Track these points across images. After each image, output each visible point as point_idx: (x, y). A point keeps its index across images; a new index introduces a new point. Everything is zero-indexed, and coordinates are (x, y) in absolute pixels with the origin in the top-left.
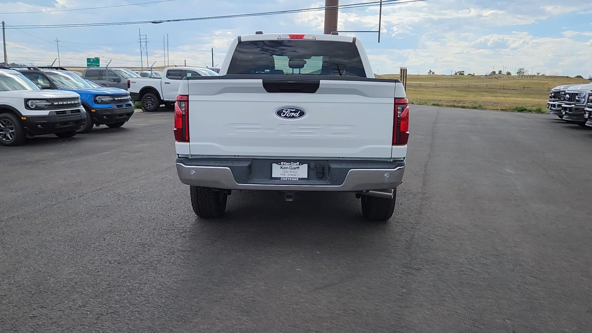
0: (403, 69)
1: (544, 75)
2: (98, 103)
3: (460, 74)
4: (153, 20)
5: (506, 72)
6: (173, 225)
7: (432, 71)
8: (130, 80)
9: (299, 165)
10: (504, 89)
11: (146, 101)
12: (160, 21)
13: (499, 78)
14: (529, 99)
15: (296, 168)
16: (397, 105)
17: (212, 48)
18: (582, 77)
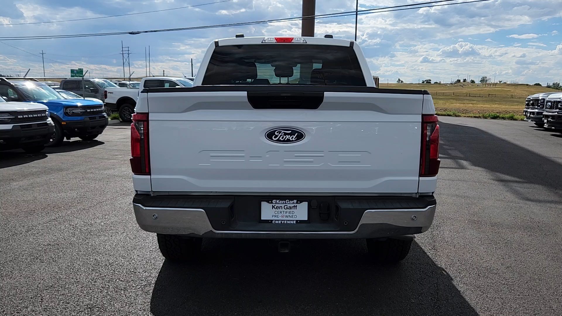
0: (375, 78)
1: (505, 83)
2: (69, 116)
3: (427, 82)
4: (131, 31)
5: (470, 80)
6: (135, 273)
7: (400, 79)
8: (107, 91)
9: (297, 203)
10: (470, 97)
11: (123, 111)
12: (138, 32)
13: (464, 86)
14: (496, 106)
15: (293, 208)
16: (426, 124)
17: (192, 59)
18: (540, 85)
